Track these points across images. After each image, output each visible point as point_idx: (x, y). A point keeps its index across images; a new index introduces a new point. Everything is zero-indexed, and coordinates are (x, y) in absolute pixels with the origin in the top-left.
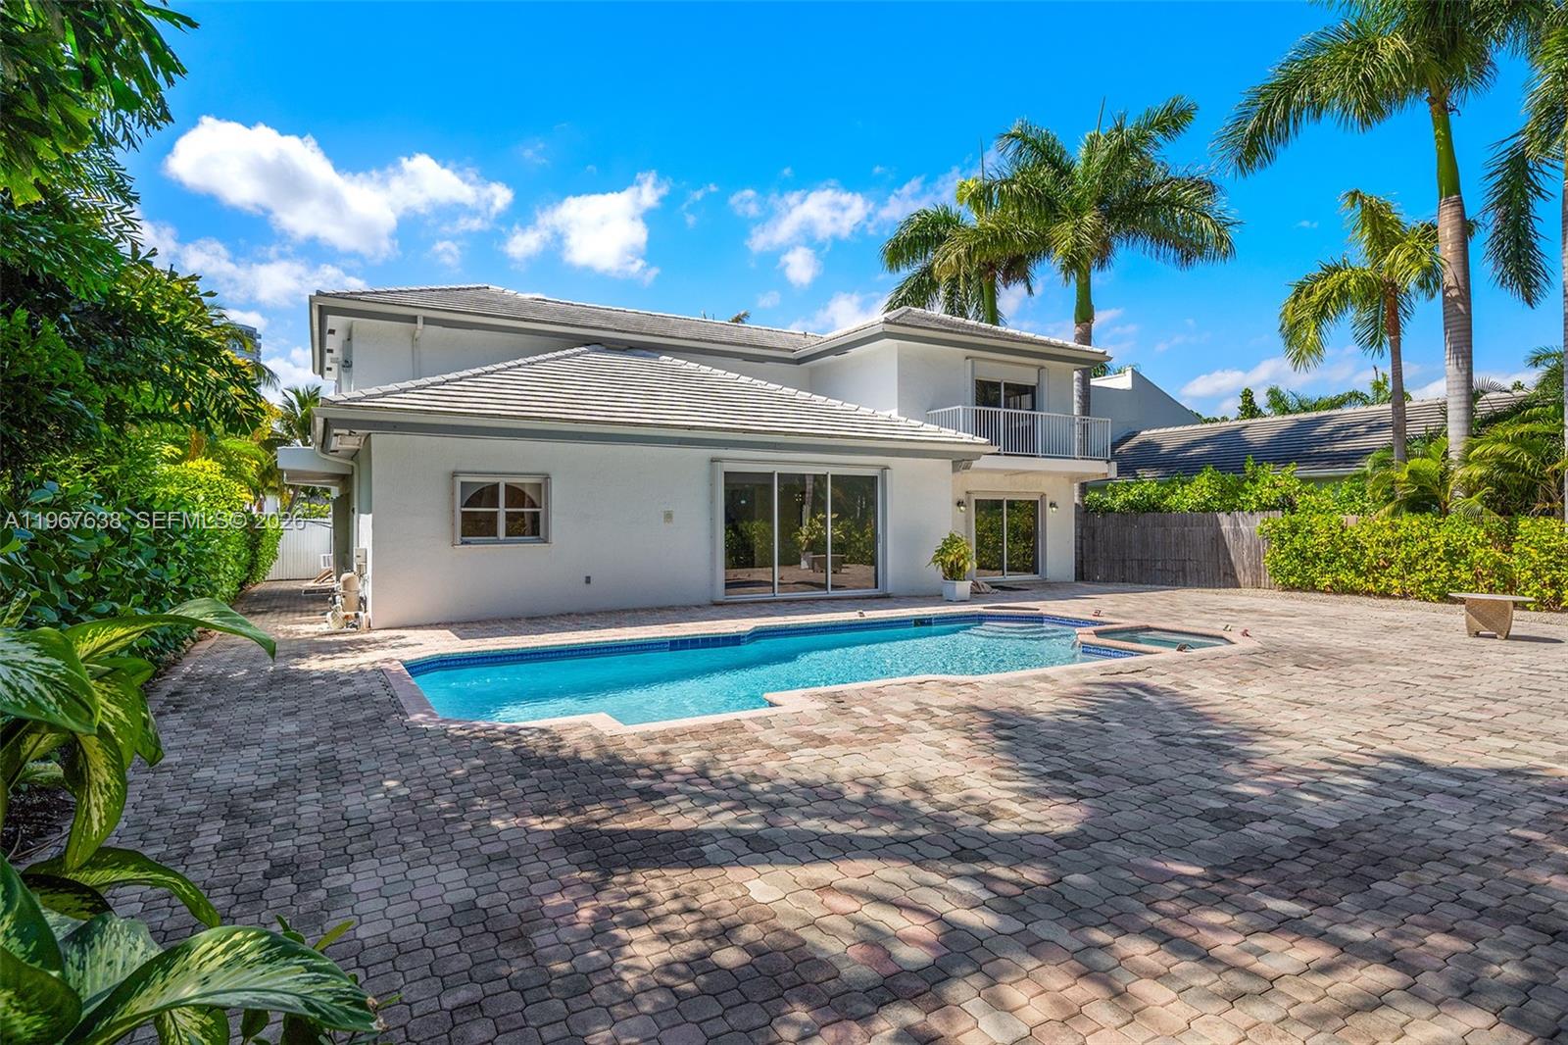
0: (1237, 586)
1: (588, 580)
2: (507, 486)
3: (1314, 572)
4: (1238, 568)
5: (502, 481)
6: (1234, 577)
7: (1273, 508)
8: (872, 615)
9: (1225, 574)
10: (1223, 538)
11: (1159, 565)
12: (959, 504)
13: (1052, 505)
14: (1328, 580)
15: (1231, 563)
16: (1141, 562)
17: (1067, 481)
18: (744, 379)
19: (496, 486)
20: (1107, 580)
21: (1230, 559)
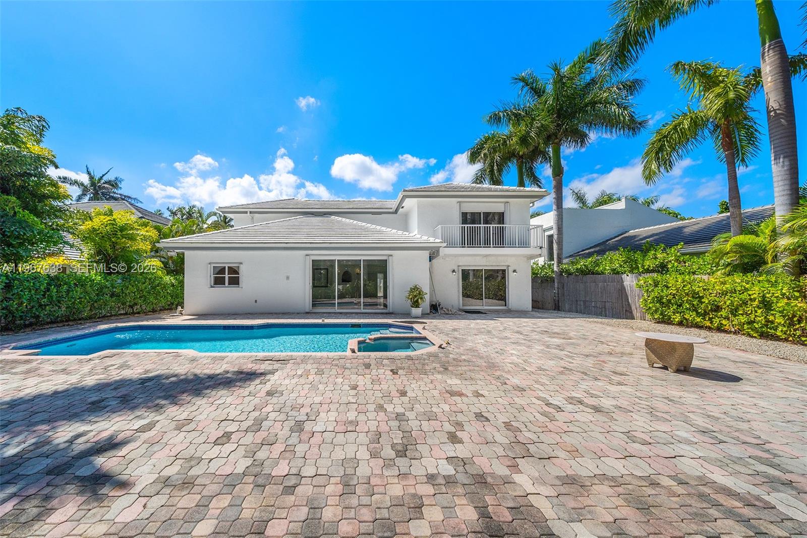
0: (633, 318)
1: (256, 301)
2: (228, 267)
3: (670, 312)
4: (633, 308)
5: (227, 266)
6: (631, 312)
7: (653, 271)
8: (327, 321)
9: (626, 311)
10: (624, 288)
11: (593, 304)
12: (454, 271)
13: (514, 271)
14: (677, 318)
15: (629, 304)
16: (585, 302)
17: (525, 259)
18: (355, 222)
19: (225, 268)
20: (570, 311)
21: (628, 302)
